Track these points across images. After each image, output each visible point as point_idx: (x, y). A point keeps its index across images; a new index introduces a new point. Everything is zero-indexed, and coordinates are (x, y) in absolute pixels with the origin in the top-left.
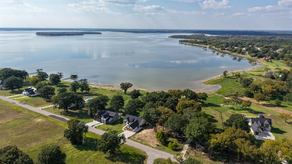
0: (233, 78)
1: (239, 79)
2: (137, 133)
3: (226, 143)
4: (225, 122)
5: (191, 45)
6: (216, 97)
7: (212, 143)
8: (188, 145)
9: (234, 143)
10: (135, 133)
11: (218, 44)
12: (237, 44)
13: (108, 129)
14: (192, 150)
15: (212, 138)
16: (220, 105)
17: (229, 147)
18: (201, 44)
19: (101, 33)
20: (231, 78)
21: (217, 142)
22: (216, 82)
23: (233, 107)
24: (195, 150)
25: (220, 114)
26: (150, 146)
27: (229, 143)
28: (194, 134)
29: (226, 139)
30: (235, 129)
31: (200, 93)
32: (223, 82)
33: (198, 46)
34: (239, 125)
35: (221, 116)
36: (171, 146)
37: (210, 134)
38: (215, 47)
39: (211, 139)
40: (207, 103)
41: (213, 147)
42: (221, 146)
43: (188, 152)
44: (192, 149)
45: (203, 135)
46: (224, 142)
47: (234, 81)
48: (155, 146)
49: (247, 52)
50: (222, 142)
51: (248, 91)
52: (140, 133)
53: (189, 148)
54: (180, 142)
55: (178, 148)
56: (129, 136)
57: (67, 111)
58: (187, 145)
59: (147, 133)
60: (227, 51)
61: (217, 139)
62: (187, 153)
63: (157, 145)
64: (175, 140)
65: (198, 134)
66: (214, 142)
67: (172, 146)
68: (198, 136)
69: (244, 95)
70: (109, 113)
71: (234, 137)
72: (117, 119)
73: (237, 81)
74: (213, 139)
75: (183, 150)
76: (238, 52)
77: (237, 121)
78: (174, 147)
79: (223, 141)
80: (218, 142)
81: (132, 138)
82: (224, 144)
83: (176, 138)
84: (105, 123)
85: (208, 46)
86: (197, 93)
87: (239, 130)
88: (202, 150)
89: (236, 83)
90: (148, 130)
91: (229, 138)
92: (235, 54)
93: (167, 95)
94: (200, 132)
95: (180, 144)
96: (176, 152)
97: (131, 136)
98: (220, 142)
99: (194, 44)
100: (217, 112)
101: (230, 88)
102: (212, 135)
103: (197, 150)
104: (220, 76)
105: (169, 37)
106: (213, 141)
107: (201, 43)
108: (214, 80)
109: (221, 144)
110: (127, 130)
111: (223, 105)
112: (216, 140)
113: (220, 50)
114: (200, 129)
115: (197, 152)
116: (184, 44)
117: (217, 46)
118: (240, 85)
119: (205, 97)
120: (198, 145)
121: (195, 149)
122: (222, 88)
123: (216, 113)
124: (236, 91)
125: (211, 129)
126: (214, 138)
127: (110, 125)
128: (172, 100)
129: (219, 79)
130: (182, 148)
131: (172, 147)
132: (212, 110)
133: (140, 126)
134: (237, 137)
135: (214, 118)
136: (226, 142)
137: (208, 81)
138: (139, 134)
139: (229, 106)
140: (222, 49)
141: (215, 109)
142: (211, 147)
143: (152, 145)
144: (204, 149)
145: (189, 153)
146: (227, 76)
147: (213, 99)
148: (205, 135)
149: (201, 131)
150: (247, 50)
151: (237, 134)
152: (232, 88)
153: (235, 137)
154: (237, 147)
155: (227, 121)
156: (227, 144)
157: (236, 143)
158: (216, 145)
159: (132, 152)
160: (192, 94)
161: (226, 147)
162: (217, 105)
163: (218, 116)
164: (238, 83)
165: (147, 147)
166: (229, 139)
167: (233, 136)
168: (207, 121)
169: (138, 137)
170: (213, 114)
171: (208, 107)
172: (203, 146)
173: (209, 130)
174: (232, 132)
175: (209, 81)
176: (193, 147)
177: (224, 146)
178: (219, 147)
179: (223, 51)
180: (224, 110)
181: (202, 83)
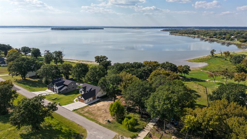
0: (221, 58)
1: (228, 59)
2: (89, 105)
3: (211, 123)
4: (210, 95)
5: (180, 35)
6: (201, 73)
7: (186, 121)
8: (154, 124)
9: (226, 124)
10: (87, 105)
11: (206, 34)
12: (226, 33)
13: (56, 99)
14: (157, 132)
15: (187, 113)
16: (205, 80)
17: (216, 130)
18: (190, 35)
19: (103, 29)
20: (219, 58)
21: (195, 120)
22: (202, 60)
23: (222, 82)
24: (162, 132)
25: (205, 89)
26: (97, 122)
27: (217, 123)
28: (159, 106)
29: (212, 116)
30: (226, 103)
31: (182, 66)
32: (210, 61)
33: (187, 36)
34: (232, 98)
35: (206, 91)
36: (126, 123)
37: (185, 109)
38: (204, 36)
39: (186, 115)
40: (189, 78)
41: (188, 128)
42: (202, 127)
43: (150, 134)
44: (157, 130)
45: (173, 108)
46: (208, 121)
47: (223, 60)
48: (104, 123)
49: (236, 39)
50: (204, 121)
51: (240, 67)
52: (94, 105)
53: (154, 128)
54: (144, 119)
55: (136, 127)
56: (77, 109)
57: (25, 79)
58: (151, 123)
59: (104, 105)
60: (216, 39)
61: (195, 116)
62: (148, 135)
63: (109, 121)
64: (136, 116)
65: (165, 106)
66: (191, 120)
67: (128, 124)
68: (165, 110)
69: (236, 71)
70: (65, 81)
71: (225, 114)
72: (74, 89)
73: (226, 60)
74: (189, 116)
75: (145, 131)
76: (226, 39)
77: (230, 92)
78: (130, 125)
79: (206, 119)
80: (198, 121)
81: (79, 111)
82: (208, 124)
83: (139, 113)
84: (57, 92)
85: (196, 36)
86: (177, 66)
87: (233, 104)
88: (173, 133)
89: (226, 61)
90: (106, 102)
91: (217, 115)
92: (223, 41)
93: (140, 65)
94: (167, 104)
95: (143, 122)
96: (132, 133)
97: (79, 109)
98: (200, 121)
99: (183, 35)
100: (201, 86)
101: (218, 65)
102: (189, 110)
103: (165, 133)
104: (207, 56)
105: (161, 31)
106: (189, 118)
107: (190, 33)
108: (200, 59)
109: (203, 124)
110: (78, 101)
111: (209, 80)
112: (193, 117)
113: (208, 38)
114: (169, 99)
115: (165, 135)
116: (174, 35)
117: (205, 35)
118: (230, 63)
119: (186, 70)
120: (169, 125)
121: (162, 129)
122: (209, 66)
123: (200, 88)
124: (225, 67)
125: (188, 102)
126: (191, 114)
127: (62, 95)
128: (145, 70)
129: (206, 58)
130: (144, 128)
131: (126, 125)
132: (195, 84)
133: (98, 98)
134: (231, 115)
135: (197, 92)
136: (211, 120)
137: (193, 60)
138: (91, 106)
139: (217, 81)
140: (210, 37)
141: (199, 84)
142: (185, 128)
143: (101, 121)
144: (176, 130)
145: (152, 136)
146: (215, 56)
147: (197, 75)
148: (175, 108)
149: (170, 102)
150: (236, 37)
151: (230, 110)
152: (221, 65)
153: (227, 115)
154: (231, 131)
155: (214, 93)
156: (213, 125)
157: (230, 124)
158: (194, 126)
159: (67, 129)
160: (171, 66)
161: (211, 129)
162: (201, 80)
163: (202, 91)
164: (227, 62)
165: (93, 123)
166: (216, 117)
167: (223, 113)
168: (182, 90)
169: (89, 110)
170: (196, 88)
171: (190, 81)
172: (175, 126)
173: (185, 102)
174: (222, 106)
175: (195, 59)
176: (159, 128)
177: (207, 128)
178: (199, 128)
179: (211, 39)
180: (211, 86)
181: (187, 61)
